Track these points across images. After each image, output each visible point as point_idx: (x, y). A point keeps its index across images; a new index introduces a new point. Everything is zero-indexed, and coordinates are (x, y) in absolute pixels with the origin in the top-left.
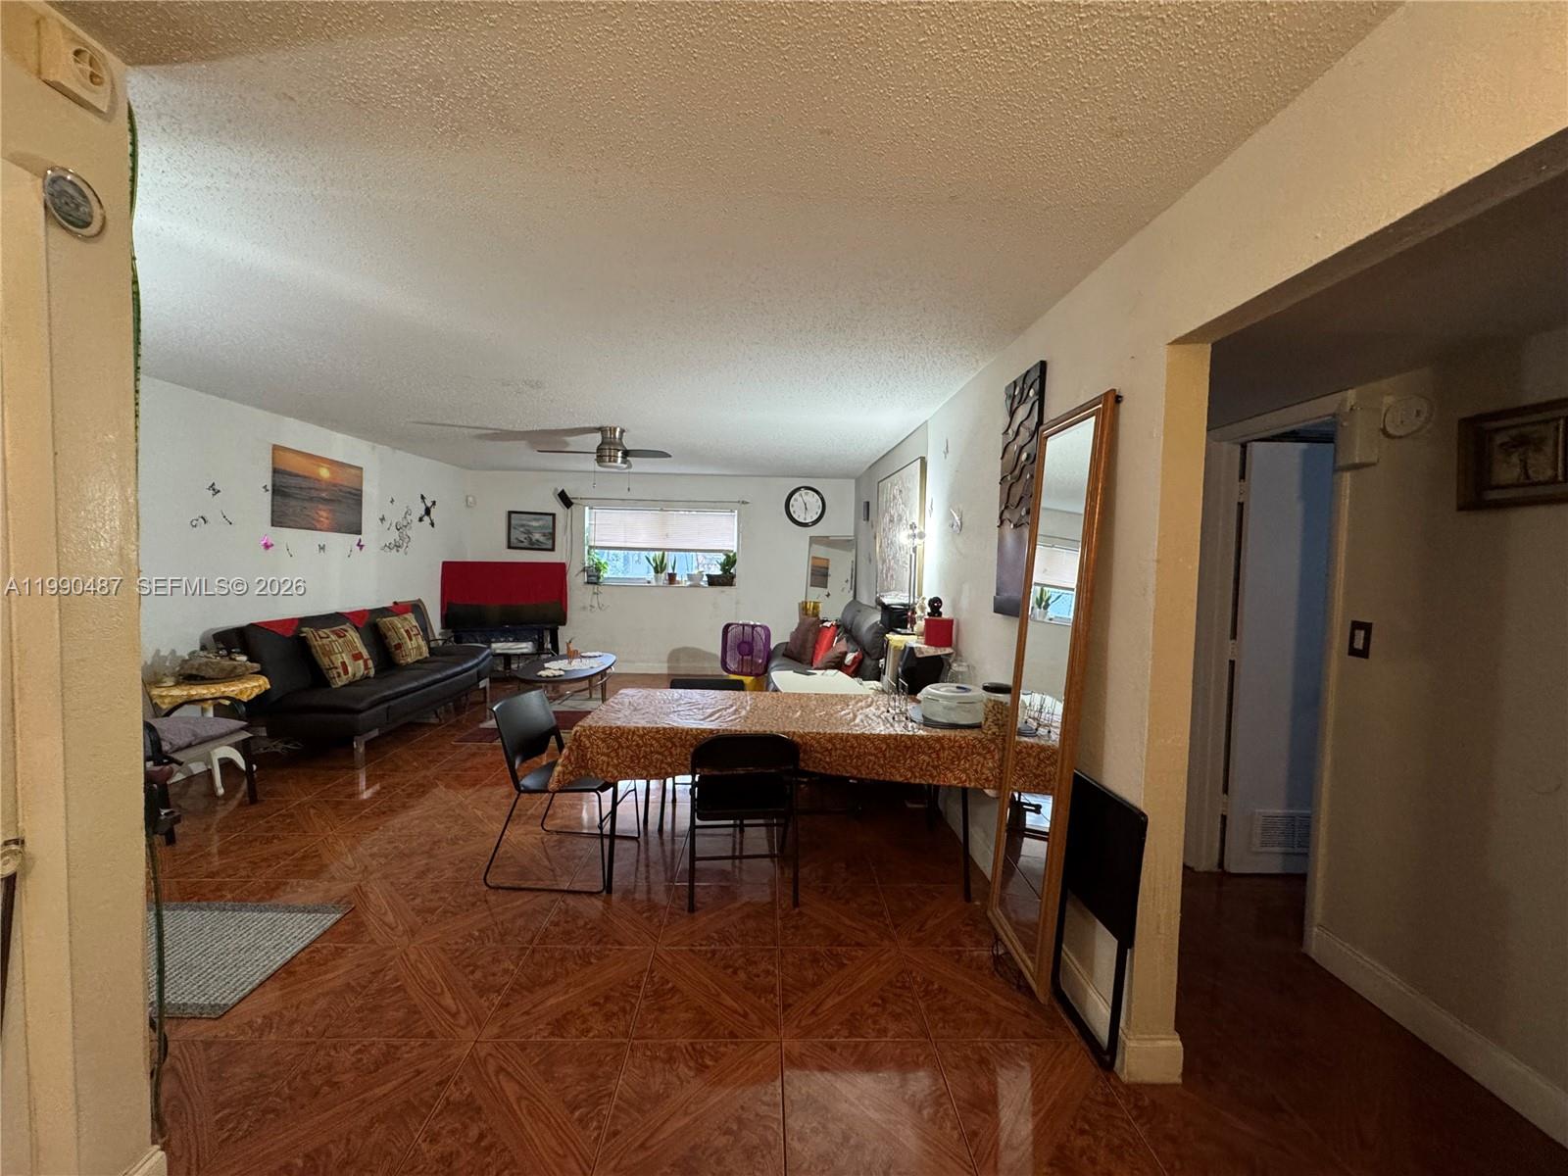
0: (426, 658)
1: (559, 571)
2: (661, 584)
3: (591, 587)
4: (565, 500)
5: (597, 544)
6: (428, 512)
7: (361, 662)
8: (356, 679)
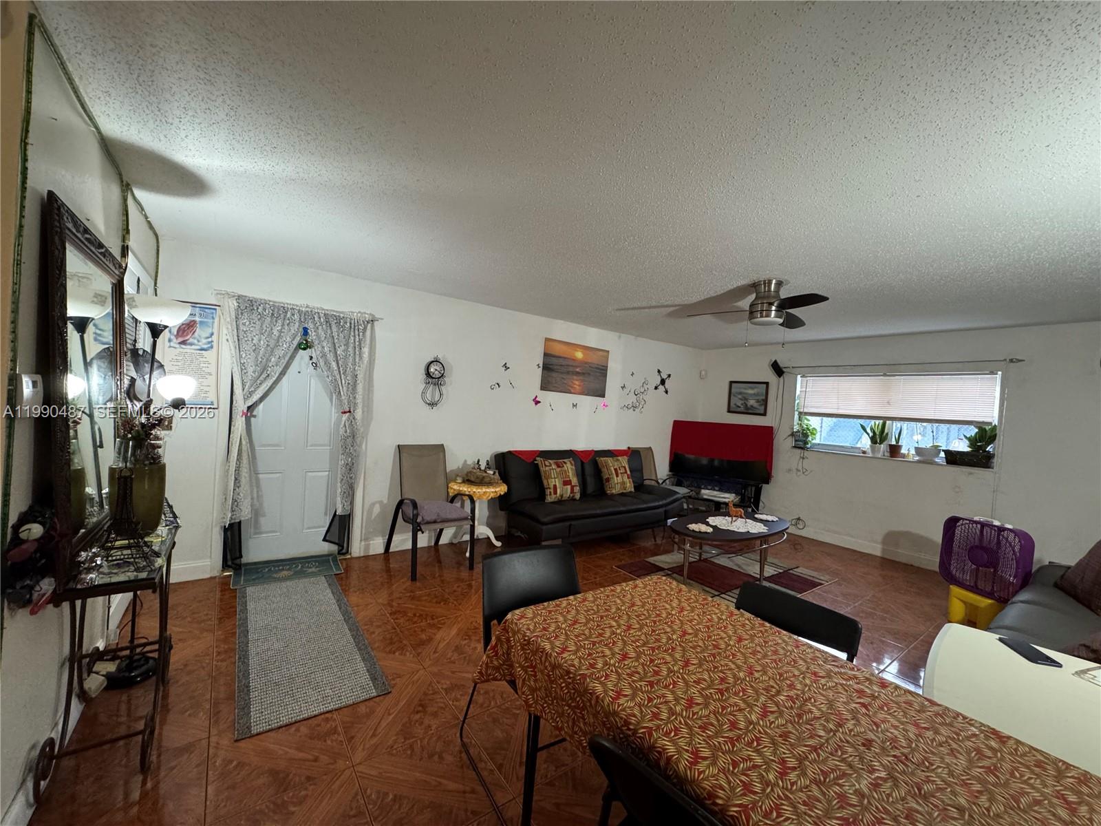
0: (631, 492)
1: (768, 433)
2: (879, 456)
3: (798, 451)
4: (778, 369)
5: (806, 410)
6: (663, 382)
7: (569, 487)
8: (563, 499)
